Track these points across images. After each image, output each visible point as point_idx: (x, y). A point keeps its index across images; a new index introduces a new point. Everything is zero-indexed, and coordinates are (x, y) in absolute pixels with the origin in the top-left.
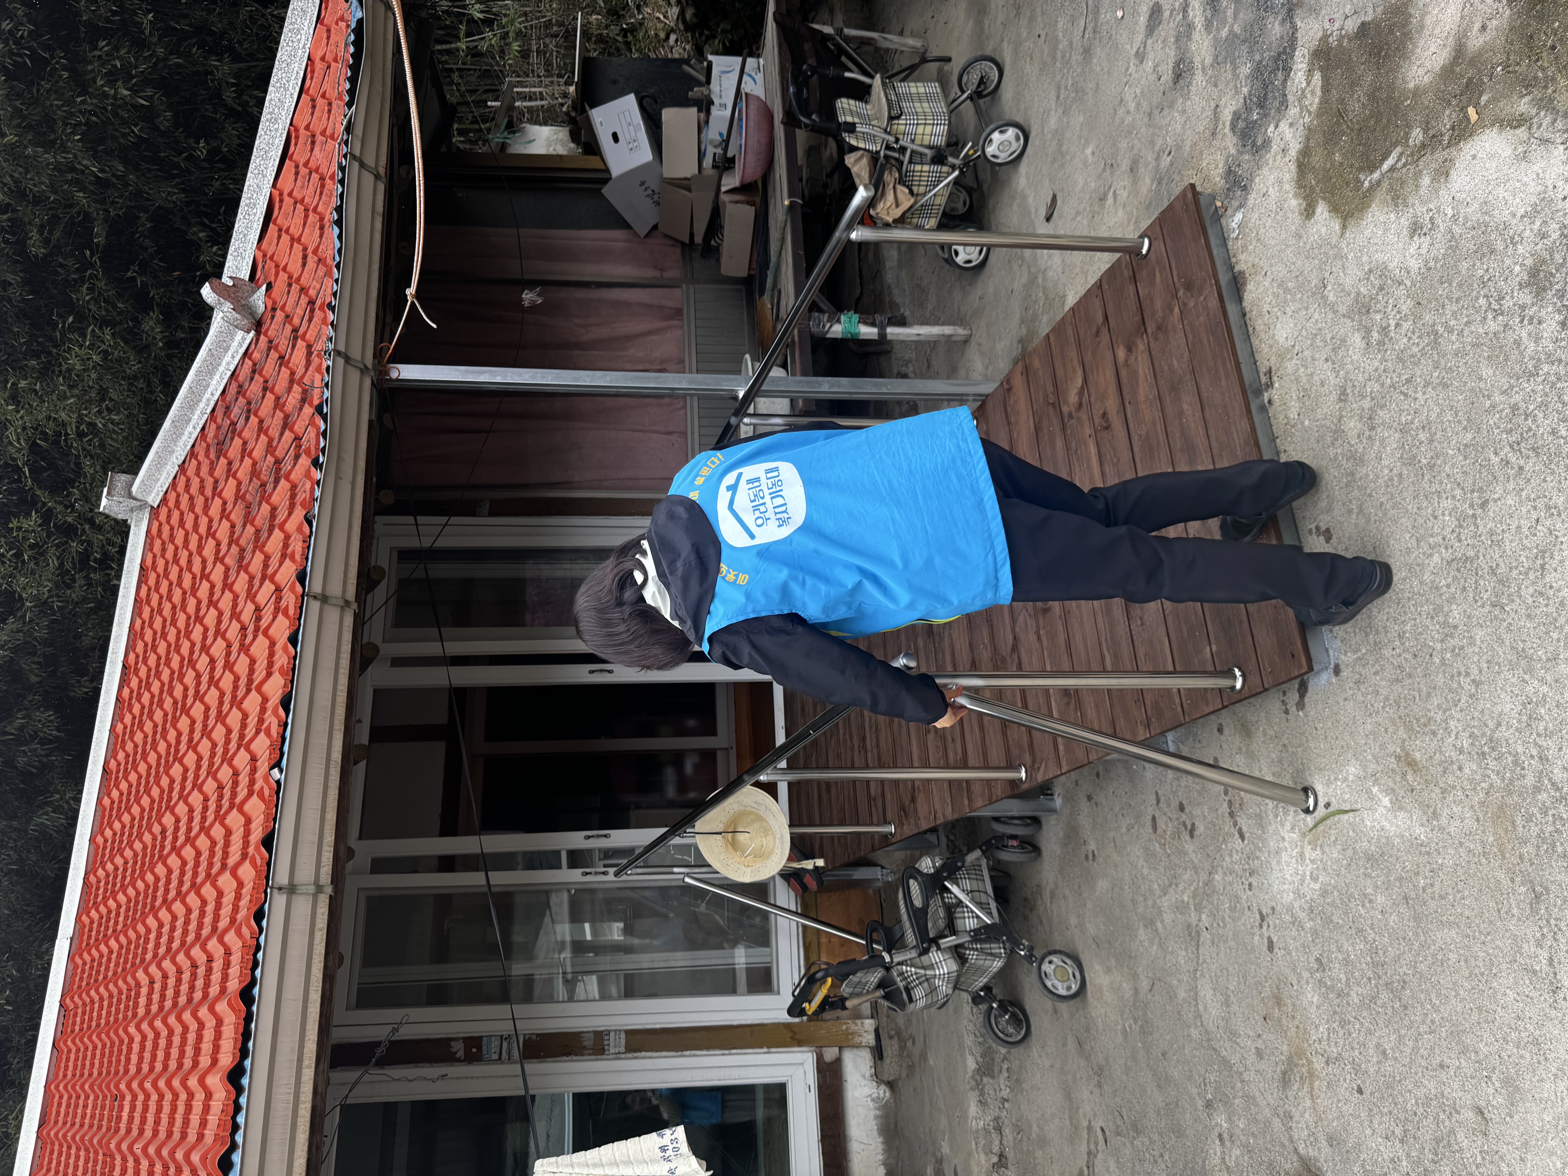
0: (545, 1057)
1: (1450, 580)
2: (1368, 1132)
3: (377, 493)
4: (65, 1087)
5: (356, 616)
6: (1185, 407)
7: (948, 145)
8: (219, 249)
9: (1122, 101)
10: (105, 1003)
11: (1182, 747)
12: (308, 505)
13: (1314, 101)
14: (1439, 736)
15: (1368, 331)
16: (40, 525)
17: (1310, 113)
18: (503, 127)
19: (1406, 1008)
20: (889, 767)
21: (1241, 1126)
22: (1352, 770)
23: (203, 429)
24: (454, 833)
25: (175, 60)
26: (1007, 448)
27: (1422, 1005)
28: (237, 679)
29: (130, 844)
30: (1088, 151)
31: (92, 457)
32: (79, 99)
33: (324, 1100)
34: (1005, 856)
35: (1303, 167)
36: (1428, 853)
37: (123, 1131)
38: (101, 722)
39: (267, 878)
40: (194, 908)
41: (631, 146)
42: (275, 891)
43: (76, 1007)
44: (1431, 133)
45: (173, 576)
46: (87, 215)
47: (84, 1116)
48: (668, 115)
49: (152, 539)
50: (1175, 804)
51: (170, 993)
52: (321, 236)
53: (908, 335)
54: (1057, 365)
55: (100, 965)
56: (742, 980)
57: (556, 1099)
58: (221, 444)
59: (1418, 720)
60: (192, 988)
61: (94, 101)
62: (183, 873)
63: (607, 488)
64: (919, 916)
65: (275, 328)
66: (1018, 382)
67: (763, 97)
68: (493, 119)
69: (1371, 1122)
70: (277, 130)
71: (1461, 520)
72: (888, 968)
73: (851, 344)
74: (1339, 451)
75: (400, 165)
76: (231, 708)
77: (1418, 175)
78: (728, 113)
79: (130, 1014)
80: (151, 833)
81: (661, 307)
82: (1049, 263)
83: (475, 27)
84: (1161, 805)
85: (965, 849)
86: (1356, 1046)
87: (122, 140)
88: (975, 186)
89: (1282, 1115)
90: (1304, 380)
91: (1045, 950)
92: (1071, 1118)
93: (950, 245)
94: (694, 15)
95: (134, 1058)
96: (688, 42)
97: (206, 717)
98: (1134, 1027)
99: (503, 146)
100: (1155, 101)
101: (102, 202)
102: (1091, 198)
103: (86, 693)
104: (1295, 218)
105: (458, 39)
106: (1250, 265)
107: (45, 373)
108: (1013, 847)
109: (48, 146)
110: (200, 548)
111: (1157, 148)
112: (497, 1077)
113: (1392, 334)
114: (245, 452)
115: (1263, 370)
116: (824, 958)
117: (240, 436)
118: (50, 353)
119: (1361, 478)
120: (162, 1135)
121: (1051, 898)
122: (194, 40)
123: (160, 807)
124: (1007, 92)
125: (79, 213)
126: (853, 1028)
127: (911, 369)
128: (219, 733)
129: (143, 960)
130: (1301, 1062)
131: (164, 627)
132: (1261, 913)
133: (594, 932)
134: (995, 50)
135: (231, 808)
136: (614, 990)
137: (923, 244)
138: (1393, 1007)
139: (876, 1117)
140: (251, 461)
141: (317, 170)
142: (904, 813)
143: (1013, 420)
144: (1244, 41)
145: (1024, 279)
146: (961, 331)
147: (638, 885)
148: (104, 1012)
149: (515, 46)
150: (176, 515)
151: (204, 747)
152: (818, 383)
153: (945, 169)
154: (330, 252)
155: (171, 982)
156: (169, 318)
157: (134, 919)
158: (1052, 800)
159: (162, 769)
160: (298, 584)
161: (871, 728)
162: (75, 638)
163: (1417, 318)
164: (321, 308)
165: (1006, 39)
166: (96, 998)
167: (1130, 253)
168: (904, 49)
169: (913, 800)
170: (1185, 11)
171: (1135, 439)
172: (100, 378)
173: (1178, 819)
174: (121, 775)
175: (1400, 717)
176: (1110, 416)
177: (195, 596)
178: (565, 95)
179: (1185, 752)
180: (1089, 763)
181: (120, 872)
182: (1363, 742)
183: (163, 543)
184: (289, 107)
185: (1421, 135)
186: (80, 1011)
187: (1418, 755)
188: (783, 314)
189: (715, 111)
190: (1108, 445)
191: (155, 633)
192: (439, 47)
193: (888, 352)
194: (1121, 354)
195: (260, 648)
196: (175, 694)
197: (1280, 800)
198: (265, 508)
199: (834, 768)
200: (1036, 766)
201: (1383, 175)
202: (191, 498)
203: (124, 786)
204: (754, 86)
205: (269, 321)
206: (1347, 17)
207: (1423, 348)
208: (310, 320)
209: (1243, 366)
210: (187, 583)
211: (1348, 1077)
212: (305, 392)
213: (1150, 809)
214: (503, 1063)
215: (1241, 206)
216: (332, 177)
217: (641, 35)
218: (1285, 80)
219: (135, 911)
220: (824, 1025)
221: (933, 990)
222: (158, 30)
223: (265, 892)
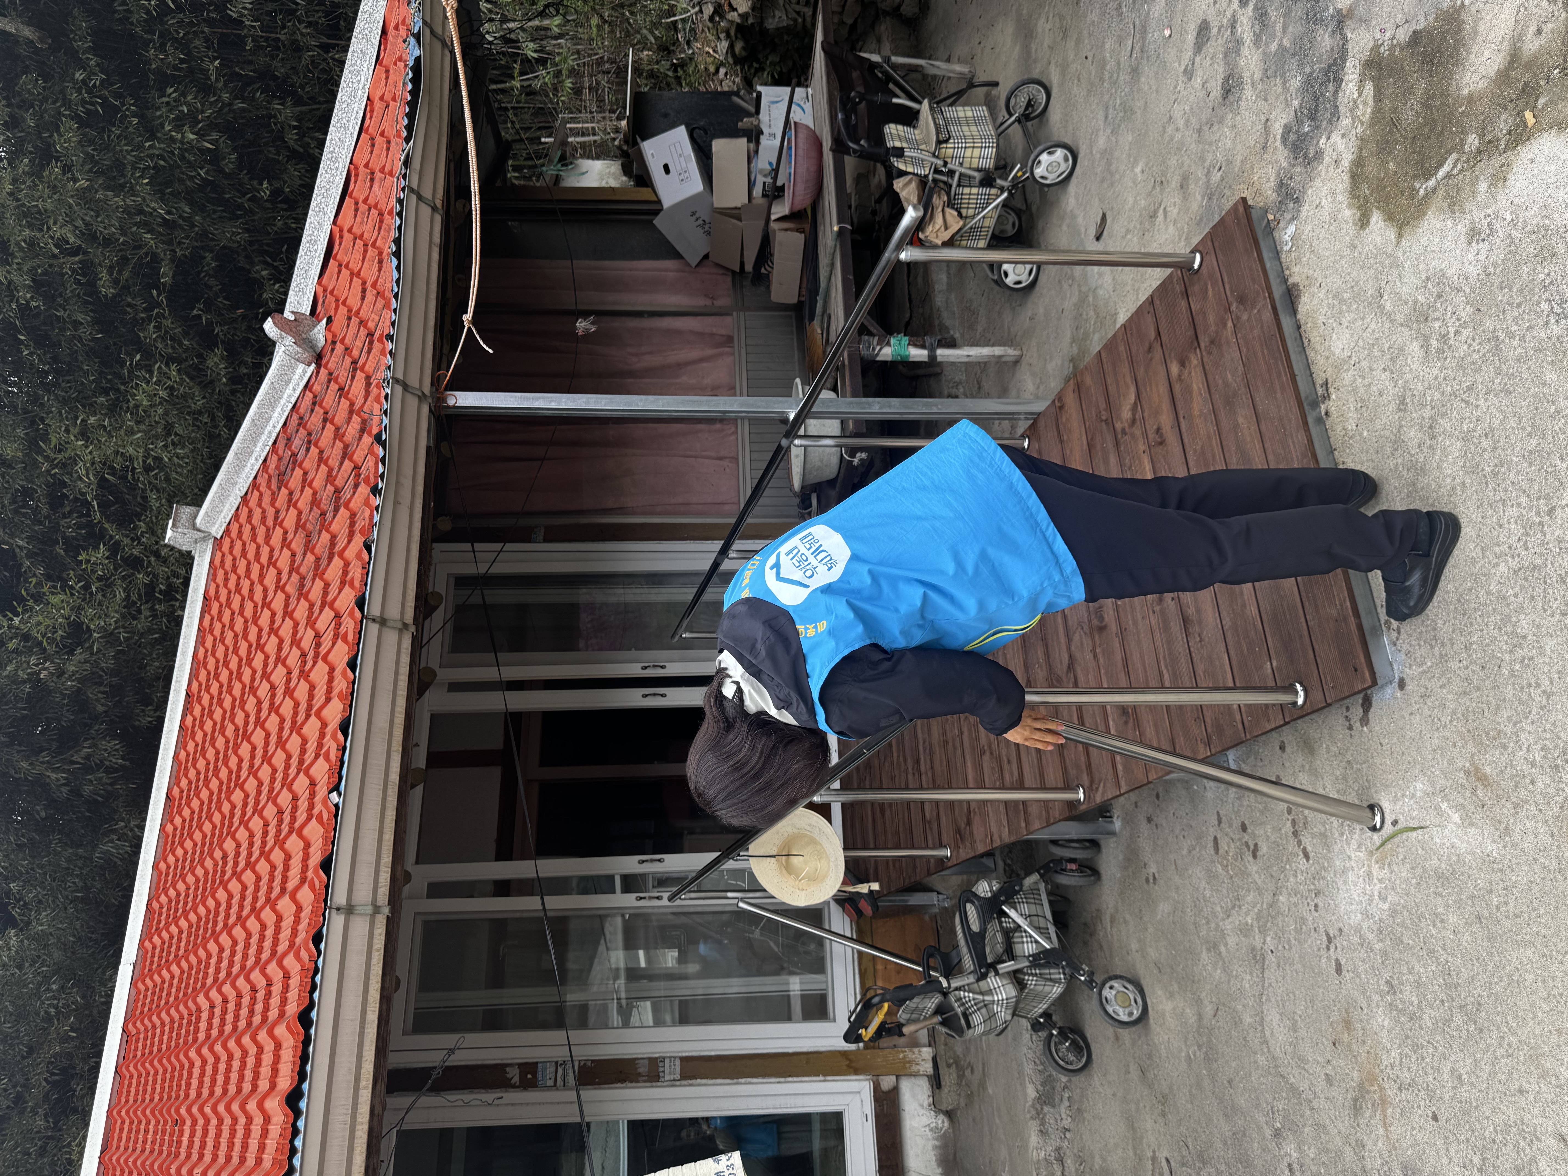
0: (599, 1084)
1: (1517, 589)
2: (1445, 1160)
3: (435, 519)
4: (127, 1113)
5: (414, 638)
6: (1241, 420)
7: (997, 168)
8: (281, 286)
9: (1171, 118)
10: (167, 1028)
11: (1243, 765)
12: (366, 532)
13: (1366, 111)
14: (1510, 749)
15: (1427, 339)
16: (107, 558)
17: (1362, 123)
18: (556, 160)
19: (1481, 1031)
20: (944, 788)
21: (1312, 1155)
22: (1420, 786)
23: (265, 460)
24: (509, 858)
25: (239, 105)
26: (1059, 463)
27: (1498, 1028)
28: (297, 705)
29: (192, 870)
30: (1138, 170)
31: (158, 491)
32: (147, 144)
33: (380, 1122)
34: (1063, 880)
35: (1356, 176)
36: (1501, 871)
37: (183, 1156)
38: (165, 749)
39: (326, 901)
40: (254, 933)
41: (682, 177)
42: (334, 912)
43: (139, 1033)
44: (1487, 138)
45: (236, 605)
46: (155, 256)
47: (145, 1142)
48: (718, 145)
49: (215, 570)
50: (1237, 824)
51: (230, 1017)
52: (380, 270)
53: (958, 356)
54: (1109, 381)
55: (162, 990)
56: (797, 1007)
57: (610, 1127)
58: (282, 474)
59: (1487, 734)
60: (251, 1012)
61: (162, 146)
62: (243, 898)
63: (659, 514)
64: (977, 941)
65: (336, 361)
66: (1070, 400)
67: (812, 127)
68: (546, 155)
69: (1447, 1150)
70: (337, 168)
71: (1528, 528)
72: (945, 994)
73: (901, 367)
74: (1399, 461)
75: (456, 200)
76: (291, 734)
77: (1474, 181)
78: (777, 142)
79: (191, 1038)
80: (212, 858)
81: (712, 335)
82: (1100, 282)
83: (528, 66)
84: (1223, 825)
85: (1022, 873)
86: (1430, 1071)
87: (188, 183)
88: (1024, 208)
89: (1354, 1144)
90: (1362, 390)
91: (1106, 976)
92: (1135, 1149)
93: (1000, 264)
94: (743, 48)
95: (195, 1083)
96: (737, 75)
97: (267, 743)
98: (1198, 1053)
99: (557, 179)
100: (1204, 118)
101: (169, 243)
102: (1141, 216)
103: (150, 722)
104: (1349, 229)
105: (513, 78)
106: (1304, 276)
107: (113, 409)
108: (1072, 870)
109: (118, 189)
110: (262, 577)
111: (1207, 164)
112: (552, 1103)
113: (1452, 342)
114: (306, 482)
115: (1319, 381)
116: (880, 983)
117: (300, 466)
118: (118, 390)
119: (1422, 488)
120: (222, 1159)
121: (1112, 922)
122: (257, 85)
123: (221, 833)
124: (1055, 114)
125: (147, 254)
126: (910, 1056)
127: (962, 390)
128: (279, 759)
129: (204, 985)
130: (1372, 1089)
131: (226, 655)
132: (1328, 935)
133: (648, 960)
134: (1042, 73)
135: (290, 832)
136: (668, 1018)
137: (971, 263)
138: (1468, 1030)
139: (935, 1147)
140: (311, 491)
141: (376, 207)
142: (960, 836)
143: (1065, 437)
144: (1294, 55)
145: (1075, 299)
146: (1011, 352)
147: (692, 910)
148: (165, 1037)
149: (568, 83)
150: (238, 545)
151: (265, 772)
152: (869, 404)
153: (994, 191)
154: (388, 285)
155: (231, 1006)
156: (232, 355)
157: (195, 944)
158: (1112, 822)
159: (223, 796)
160: (357, 610)
161: (925, 750)
162: (140, 668)
163: (1477, 324)
164: (380, 340)
165: (1053, 62)
166: (158, 1023)
167: (1181, 268)
168: (951, 75)
169: (969, 823)
170: (1233, 27)
171: (1190, 454)
172: (166, 413)
173: (1240, 839)
174: (183, 802)
175: (1469, 731)
176: (1164, 431)
177: (256, 624)
178: (617, 130)
179: (1246, 769)
180: (1149, 783)
181: (182, 898)
182: (1430, 757)
183: (226, 573)
184: (349, 146)
185: (1476, 142)
186: (142, 1036)
187: (1488, 770)
188: (833, 338)
189: (764, 140)
190: (1162, 460)
191: (218, 662)
192: (494, 87)
193: (938, 375)
194: (1174, 369)
195: (319, 673)
196: (236, 720)
197: (1345, 818)
198: (325, 537)
199: (888, 789)
200: (1094, 787)
201: (1438, 182)
202: (253, 529)
203: (186, 812)
204: (803, 116)
205: (329, 354)
206: (1398, 26)
207: (1484, 355)
208: (369, 352)
209: (1298, 378)
210: (249, 612)
211: (1422, 1103)
212: (364, 422)
213: (1211, 829)
214: (557, 1089)
215: (1293, 218)
216: (390, 213)
217: (691, 69)
218: (1337, 92)
219: (197, 936)
220: (881, 1053)
221: (992, 1016)
222: (223, 76)
223: (324, 915)
